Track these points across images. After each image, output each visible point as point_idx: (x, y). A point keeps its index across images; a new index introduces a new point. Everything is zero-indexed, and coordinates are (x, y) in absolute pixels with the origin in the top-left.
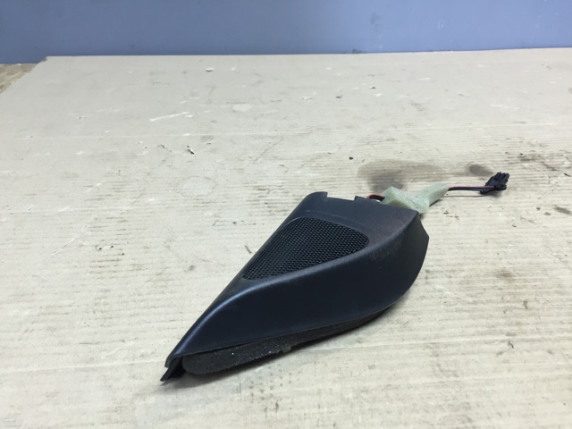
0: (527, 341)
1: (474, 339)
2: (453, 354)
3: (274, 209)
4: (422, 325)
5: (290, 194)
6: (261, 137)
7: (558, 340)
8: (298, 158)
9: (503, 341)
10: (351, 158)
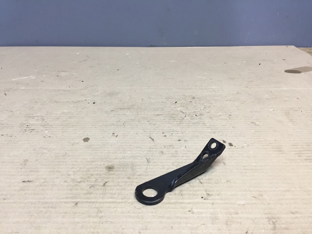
0: (87, 202)
1: (62, 200)
2: (43, 208)
3: (28, 129)
4: (43, 192)
5: (45, 121)
6: (59, 91)
7: (103, 203)
8: (67, 102)
9: (74, 202)
10: (94, 103)
